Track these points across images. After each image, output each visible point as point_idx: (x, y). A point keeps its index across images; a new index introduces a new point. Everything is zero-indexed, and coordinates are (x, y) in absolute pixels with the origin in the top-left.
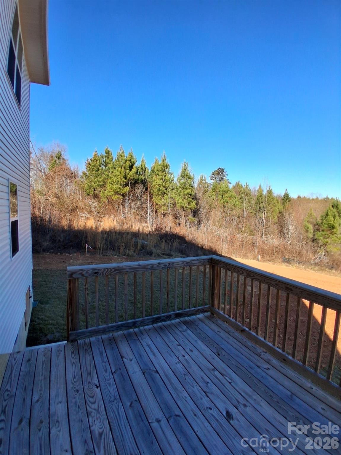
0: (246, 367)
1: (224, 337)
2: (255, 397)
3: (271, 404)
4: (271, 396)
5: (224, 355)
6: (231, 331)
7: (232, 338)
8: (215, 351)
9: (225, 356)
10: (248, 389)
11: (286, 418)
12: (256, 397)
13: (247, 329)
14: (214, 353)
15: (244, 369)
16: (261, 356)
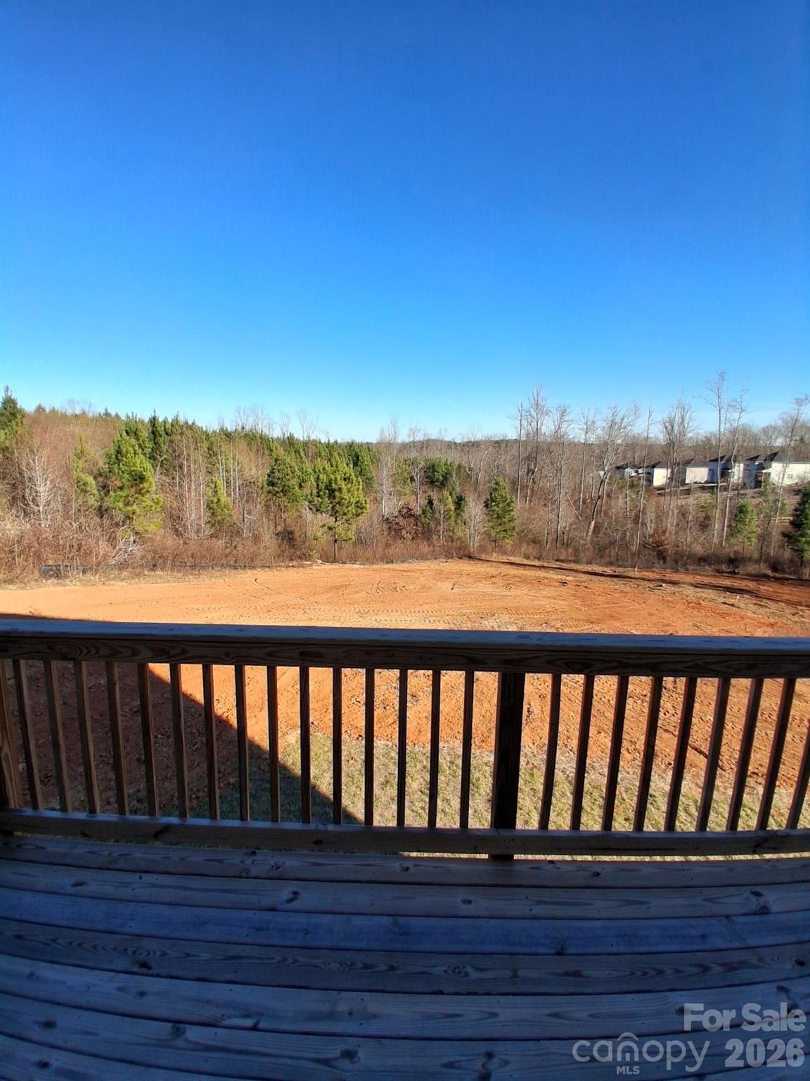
0: (249, 940)
1: (110, 890)
2: (342, 1007)
3: (388, 989)
4: (366, 967)
5: (159, 953)
6: (116, 854)
7: (137, 876)
8: (121, 963)
9: (164, 954)
10: (309, 1001)
11: (442, 993)
12: (345, 1002)
13: (174, 820)
14: (126, 972)
15: (247, 951)
16: (254, 872)
